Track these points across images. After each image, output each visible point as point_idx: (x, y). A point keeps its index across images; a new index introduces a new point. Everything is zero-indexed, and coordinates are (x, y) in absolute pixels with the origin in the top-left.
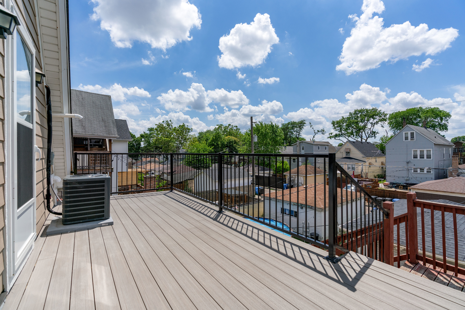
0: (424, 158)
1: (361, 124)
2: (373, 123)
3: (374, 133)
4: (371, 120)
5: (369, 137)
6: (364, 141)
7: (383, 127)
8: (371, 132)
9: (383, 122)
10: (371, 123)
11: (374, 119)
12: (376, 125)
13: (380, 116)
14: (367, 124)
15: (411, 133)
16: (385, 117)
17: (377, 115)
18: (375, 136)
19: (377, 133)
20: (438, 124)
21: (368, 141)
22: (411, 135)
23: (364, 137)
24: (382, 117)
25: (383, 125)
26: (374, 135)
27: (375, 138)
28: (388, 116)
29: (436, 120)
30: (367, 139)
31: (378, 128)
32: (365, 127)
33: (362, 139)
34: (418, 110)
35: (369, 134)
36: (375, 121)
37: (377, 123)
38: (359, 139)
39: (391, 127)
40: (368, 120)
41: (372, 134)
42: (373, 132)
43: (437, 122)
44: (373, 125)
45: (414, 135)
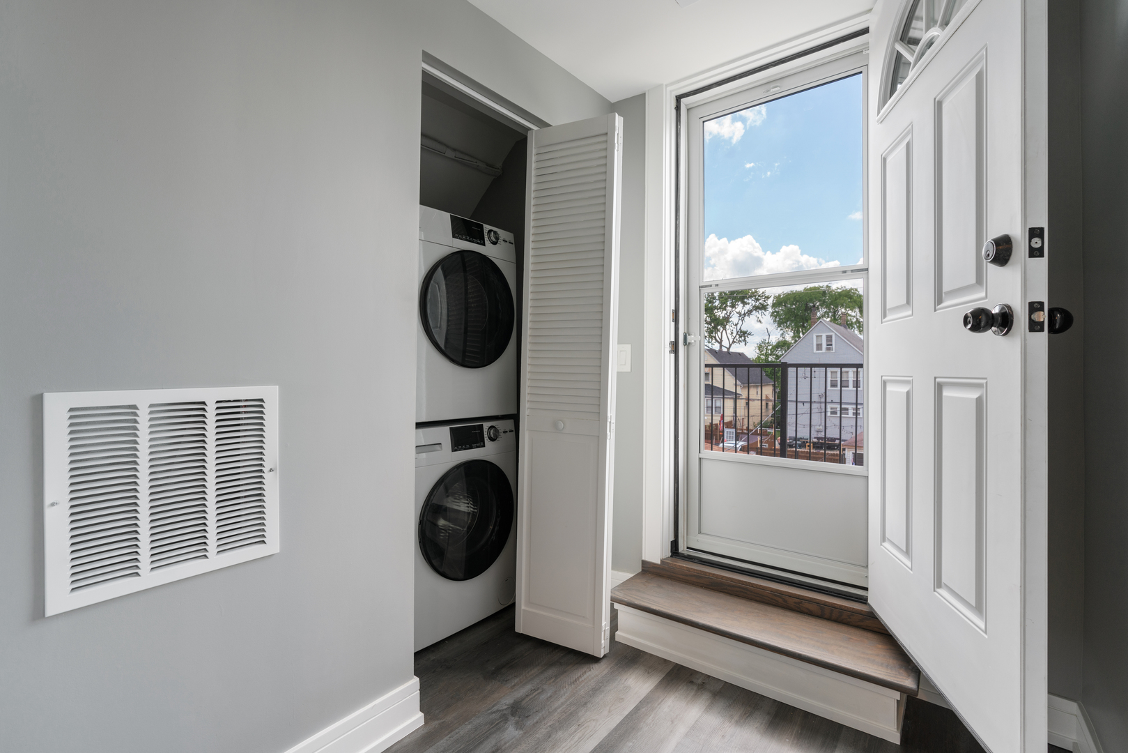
0: (848, 387)
1: (720, 314)
2: (743, 313)
3: (743, 334)
4: (740, 308)
5: (734, 342)
6: (725, 350)
7: (760, 321)
8: (737, 332)
9: (760, 312)
10: (739, 313)
11: (744, 303)
12: (746, 318)
13: (757, 300)
14: (730, 313)
15: (828, 337)
16: (765, 301)
17: (751, 297)
18: (745, 340)
19: (750, 334)
20: (855, 320)
21: (731, 351)
22: (827, 341)
23: (725, 343)
24: (760, 301)
25: (760, 318)
26: (743, 338)
27: (745, 344)
28: (770, 301)
29: (853, 314)
30: (730, 345)
31: (750, 323)
32: (727, 319)
33: (721, 346)
34: (824, 292)
35: (734, 335)
36: (748, 307)
37: (750, 312)
38: (716, 347)
39: (776, 324)
40: (733, 306)
41: (740, 337)
42: (741, 332)
43: (854, 317)
44: (742, 316)
45: (831, 341)
